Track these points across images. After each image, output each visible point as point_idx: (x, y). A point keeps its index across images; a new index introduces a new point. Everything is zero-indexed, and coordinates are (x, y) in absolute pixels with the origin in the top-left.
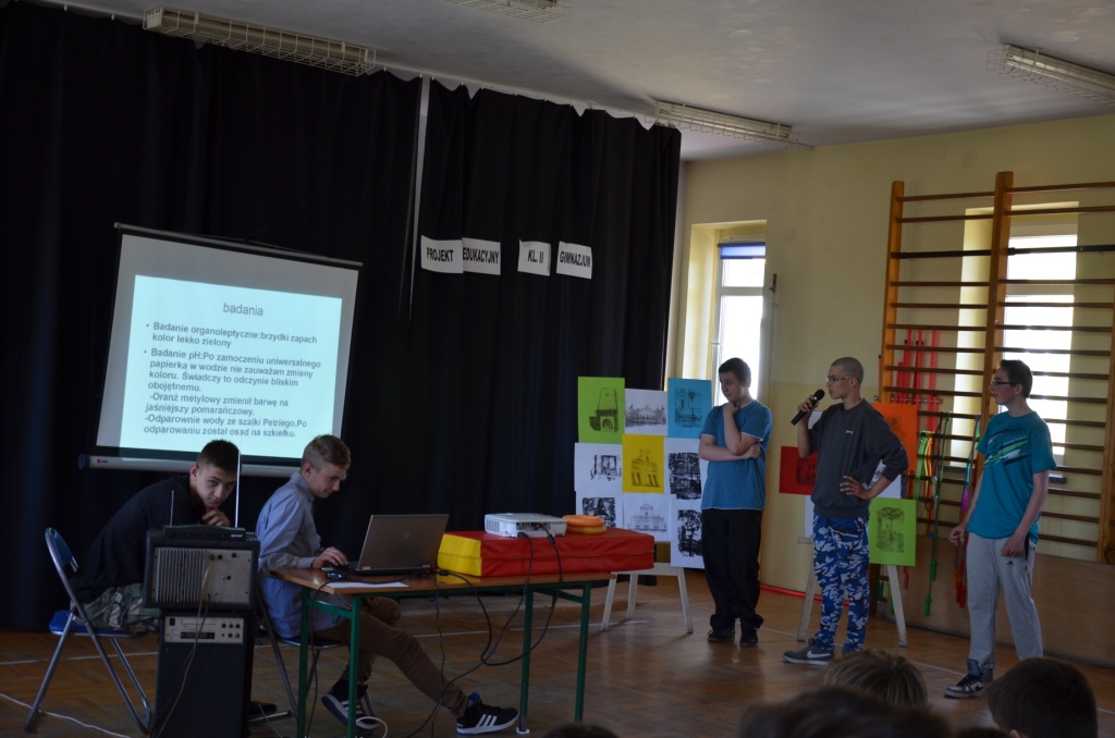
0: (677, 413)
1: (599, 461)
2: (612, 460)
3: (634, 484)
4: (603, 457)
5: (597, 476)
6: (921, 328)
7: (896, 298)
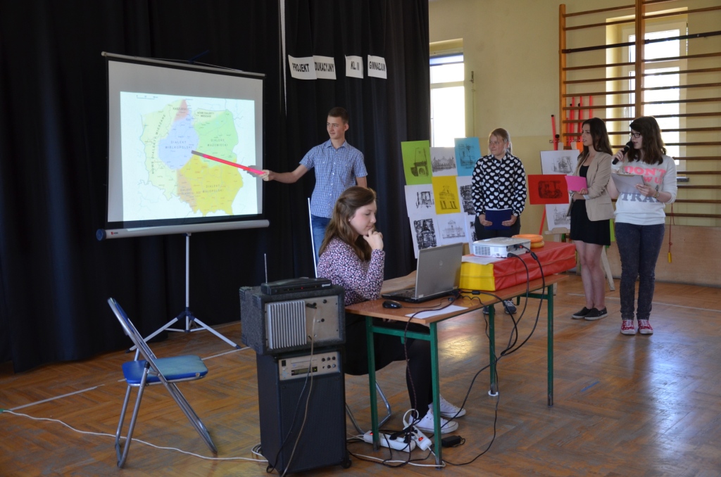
0: (461, 160)
1: (420, 196)
2: (427, 194)
3: (443, 208)
4: (422, 193)
5: (420, 205)
6: (581, 95)
7: (565, 78)
